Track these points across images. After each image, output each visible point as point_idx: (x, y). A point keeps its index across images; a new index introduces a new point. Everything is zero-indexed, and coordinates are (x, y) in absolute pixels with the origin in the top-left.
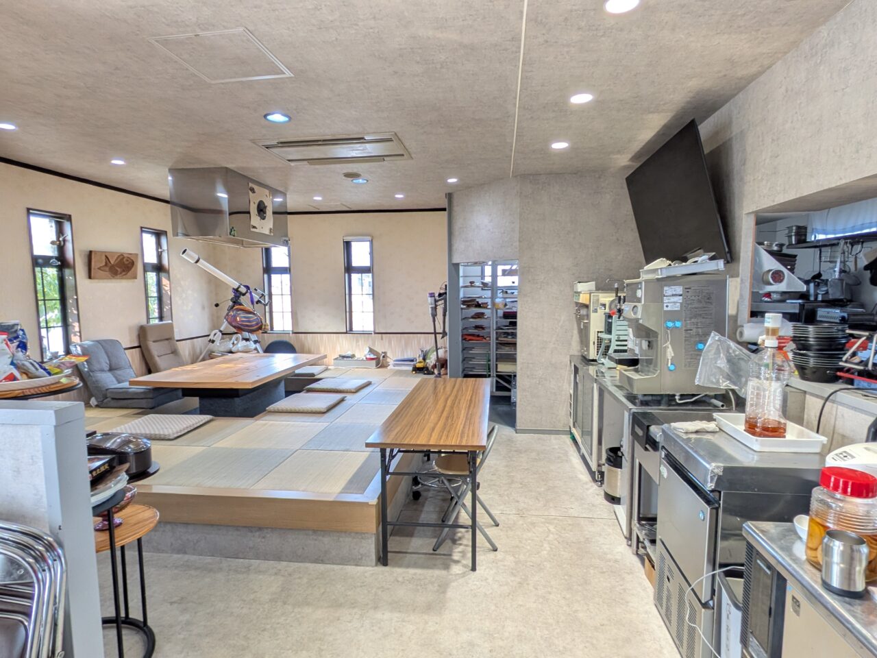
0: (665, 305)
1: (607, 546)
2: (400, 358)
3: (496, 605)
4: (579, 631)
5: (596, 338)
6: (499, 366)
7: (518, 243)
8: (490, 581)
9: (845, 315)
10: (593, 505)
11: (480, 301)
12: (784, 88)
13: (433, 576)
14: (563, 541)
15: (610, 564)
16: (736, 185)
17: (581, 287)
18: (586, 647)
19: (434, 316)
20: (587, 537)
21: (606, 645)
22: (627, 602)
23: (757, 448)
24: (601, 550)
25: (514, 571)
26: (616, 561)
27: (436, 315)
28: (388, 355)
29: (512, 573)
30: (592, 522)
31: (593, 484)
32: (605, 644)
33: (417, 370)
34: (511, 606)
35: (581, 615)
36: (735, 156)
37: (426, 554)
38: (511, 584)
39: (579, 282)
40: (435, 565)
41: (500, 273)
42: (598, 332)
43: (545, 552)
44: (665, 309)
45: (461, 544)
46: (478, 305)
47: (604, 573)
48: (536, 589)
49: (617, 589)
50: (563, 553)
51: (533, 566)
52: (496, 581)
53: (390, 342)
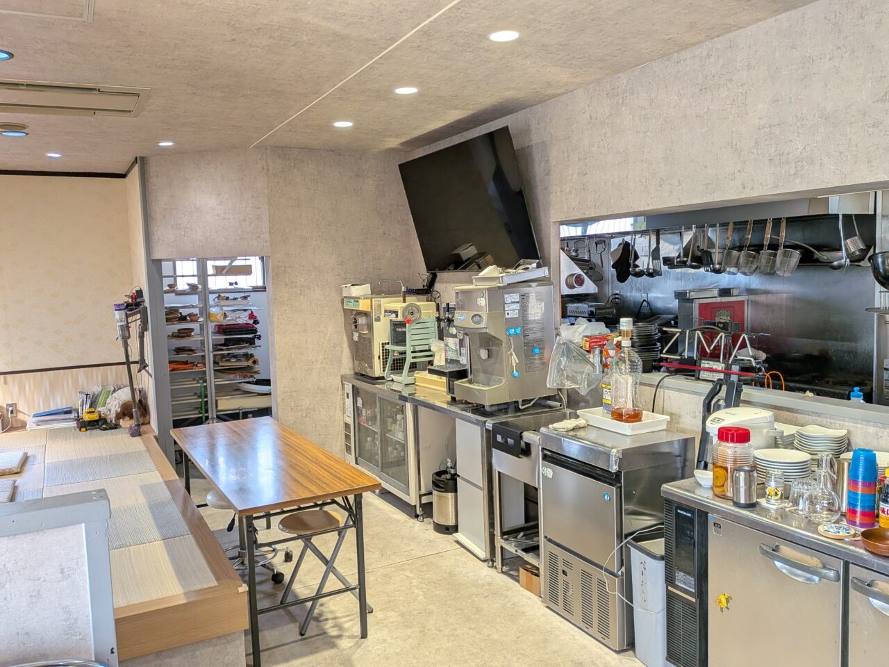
0: (506, 312)
1: (472, 574)
2: (42, 411)
3: (414, 657)
4: (504, 649)
5: (381, 351)
6: (219, 402)
7: (267, 236)
8: (389, 640)
9: (593, 309)
10: (430, 541)
11: (185, 312)
12: (587, 115)
13: (325, 659)
14: (429, 582)
15: (487, 587)
16: (539, 192)
17: (356, 291)
18: (518, 658)
19: (125, 339)
20: (448, 571)
21: (533, 650)
22: (524, 613)
23: (628, 432)
24: (470, 579)
25: (406, 624)
26: (489, 584)
27: (129, 337)
28: (20, 408)
29: (406, 626)
30: (442, 556)
31: (415, 521)
32: (531, 650)
33: (86, 425)
34: (430, 653)
35: (495, 636)
36: (536, 165)
37: (296, 641)
38: (413, 635)
39: (353, 285)
40: (317, 648)
41: (210, 271)
42: (383, 344)
43: (421, 597)
44: (507, 316)
45: (327, 620)
46: (183, 319)
47: (486, 597)
48: (440, 631)
49: (508, 606)
50: (437, 593)
51: (420, 613)
52: (396, 638)
53: (22, 388)
